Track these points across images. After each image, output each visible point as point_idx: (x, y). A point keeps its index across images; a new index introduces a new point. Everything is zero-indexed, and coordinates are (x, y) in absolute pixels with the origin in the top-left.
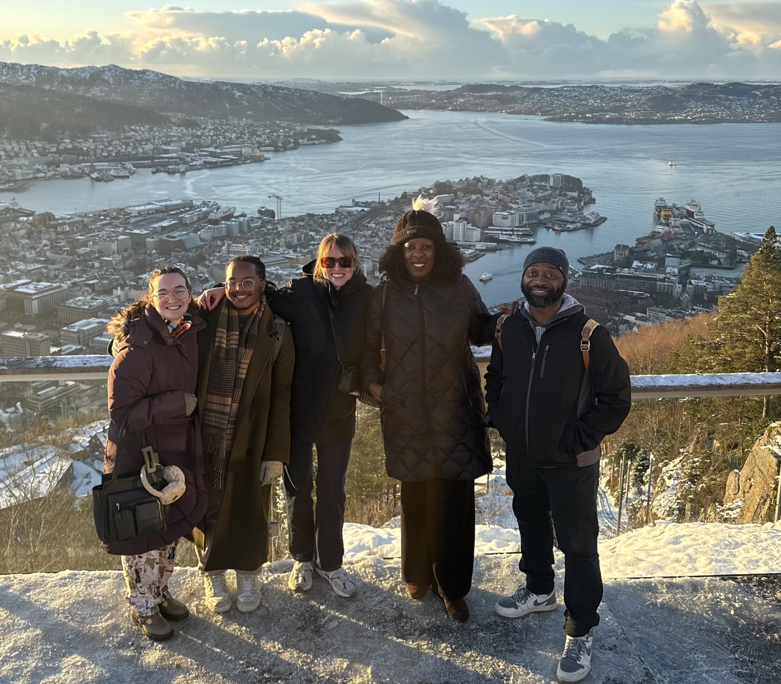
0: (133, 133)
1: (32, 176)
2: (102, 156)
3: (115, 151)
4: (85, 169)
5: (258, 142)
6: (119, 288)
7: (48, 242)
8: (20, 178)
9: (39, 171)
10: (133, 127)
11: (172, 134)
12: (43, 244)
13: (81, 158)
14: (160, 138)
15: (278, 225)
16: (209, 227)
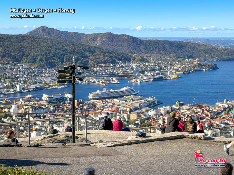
5: (175, 69)
15: (186, 110)
16: (153, 109)
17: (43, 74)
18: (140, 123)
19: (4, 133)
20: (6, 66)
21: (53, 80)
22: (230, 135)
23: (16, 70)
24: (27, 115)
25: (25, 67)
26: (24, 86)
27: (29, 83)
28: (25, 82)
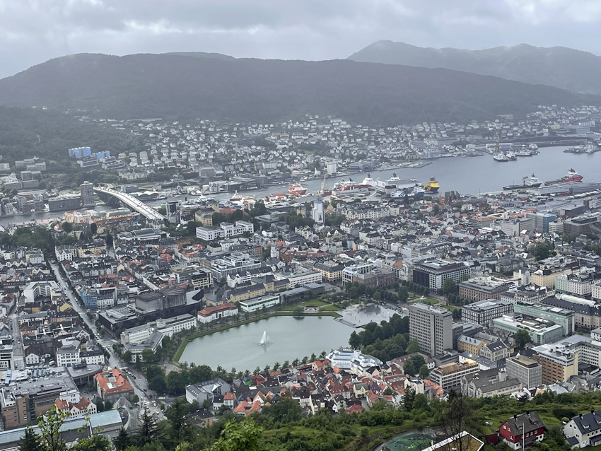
0: (540, 113)
1: (440, 156)
2: (507, 136)
3: (520, 131)
4: (490, 149)
6: (520, 271)
7: (452, 221)
8: (429, 157)
9: (446, 151)
10: (540, 107)
11: (581, 112)
12: (448, 222)
13: (487, 138)
14: (568, 117)
17: (379, 140)
18: (585, 244)
19: (296, 257)
20: (309, 126)
21: (398, 150)
23: (326, 132)
24: (343, 224)
25: (345, 125)
26: (340, 164)
27: (352, 158)
28: (343, 157)
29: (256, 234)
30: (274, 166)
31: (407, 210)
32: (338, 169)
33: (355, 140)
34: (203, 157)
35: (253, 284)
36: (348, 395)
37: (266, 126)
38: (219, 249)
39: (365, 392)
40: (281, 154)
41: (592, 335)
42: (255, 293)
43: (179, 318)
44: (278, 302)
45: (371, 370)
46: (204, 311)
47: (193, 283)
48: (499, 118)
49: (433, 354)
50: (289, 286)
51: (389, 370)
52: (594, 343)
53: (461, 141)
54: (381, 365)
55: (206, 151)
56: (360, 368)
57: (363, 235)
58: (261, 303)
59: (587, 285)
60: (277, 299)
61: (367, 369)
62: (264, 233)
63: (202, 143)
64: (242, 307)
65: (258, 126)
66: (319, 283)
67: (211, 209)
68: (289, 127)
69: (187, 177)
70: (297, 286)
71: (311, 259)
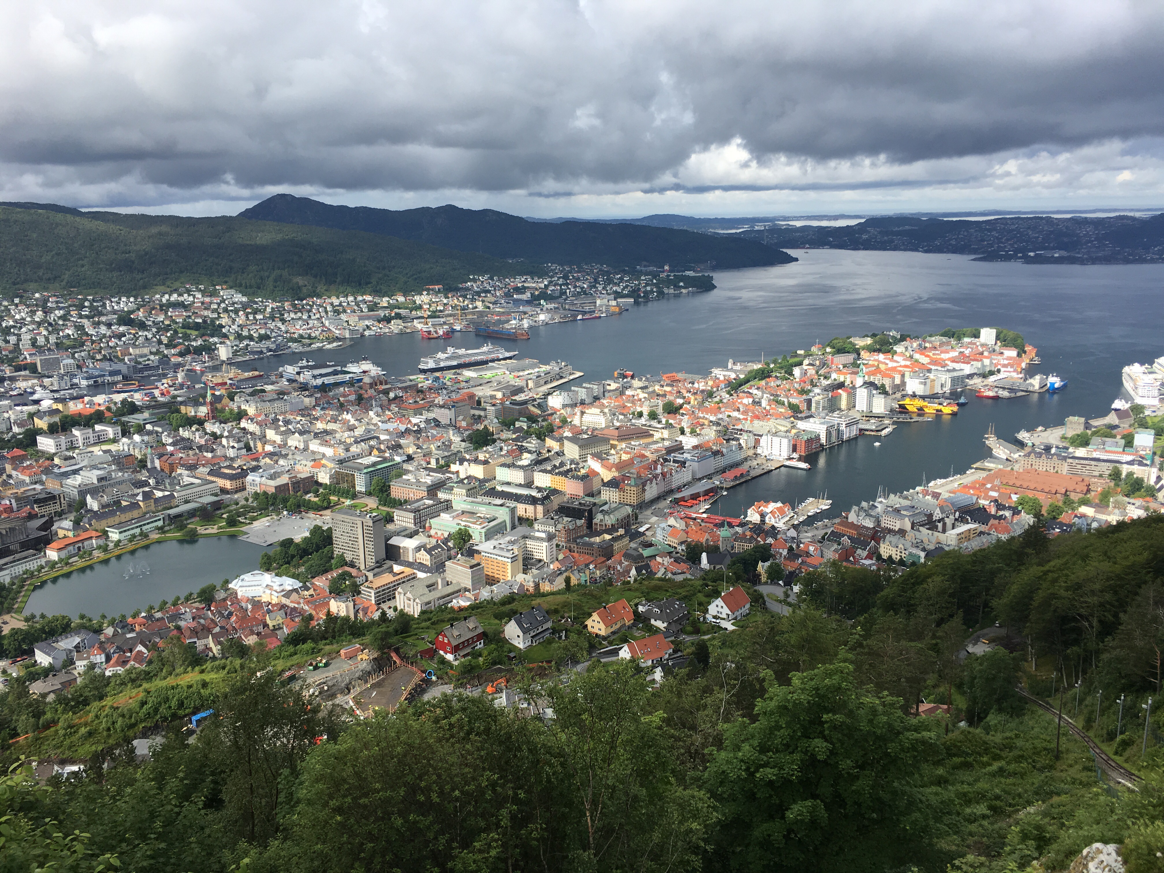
0: (472, 283)
4: (419, 326)
5: (616, 292)
6: (458, 462)
7: (379, 410)
9: (368, 328)
10: (471, 277)
12: (373, 411)
13: (414, 313)
15: (639, 391)
16: (558, 392)
17: (286, 316)
18: (525, 428)
19: (182, 466)
20: (191, 299)
21: (310, 329)
22: (740, 444)
23: (216, 307)
24: (243, 420)
25: (239, 298)
26: (236, 345)
27: (251, 338)
28: (239, 337)
29: (125, 440)
30: (146, 351)
31: (324, 400)
32: (235, 353)
33: (255, 318)
34: (41, 341)
35: (124, 503)
36: (261, 628)
37: (132, 299)
38: (72, 461)
39: (281, 621)
40: (154, 336)
41: (536, 526)
42: (129, 515)
43: (18, 556)
44: (160, 523)
45: (288, 594)
46: (54, 545)
47: (36, 509)
48: (428, 290)
49: (362, 567)
50: (175, 502)
51: (311, 592)
52: (537, 534)
53: (385, 316)
54: (300, 588)
55: (45, 333)
56: (273, 593)
57: (271, 434)
58: (137, 527)
59: (529, 472)
60: (160, 520)
61: (283, 593)
62: (137, 438)
63: (39, 324)
64: (110, 534)
65: (120, 299)
66: (216, 495)
67: (57, 411)
68: (164, 300)
69: (18, 369)
70: (187, 502)
71: (203, 465)
